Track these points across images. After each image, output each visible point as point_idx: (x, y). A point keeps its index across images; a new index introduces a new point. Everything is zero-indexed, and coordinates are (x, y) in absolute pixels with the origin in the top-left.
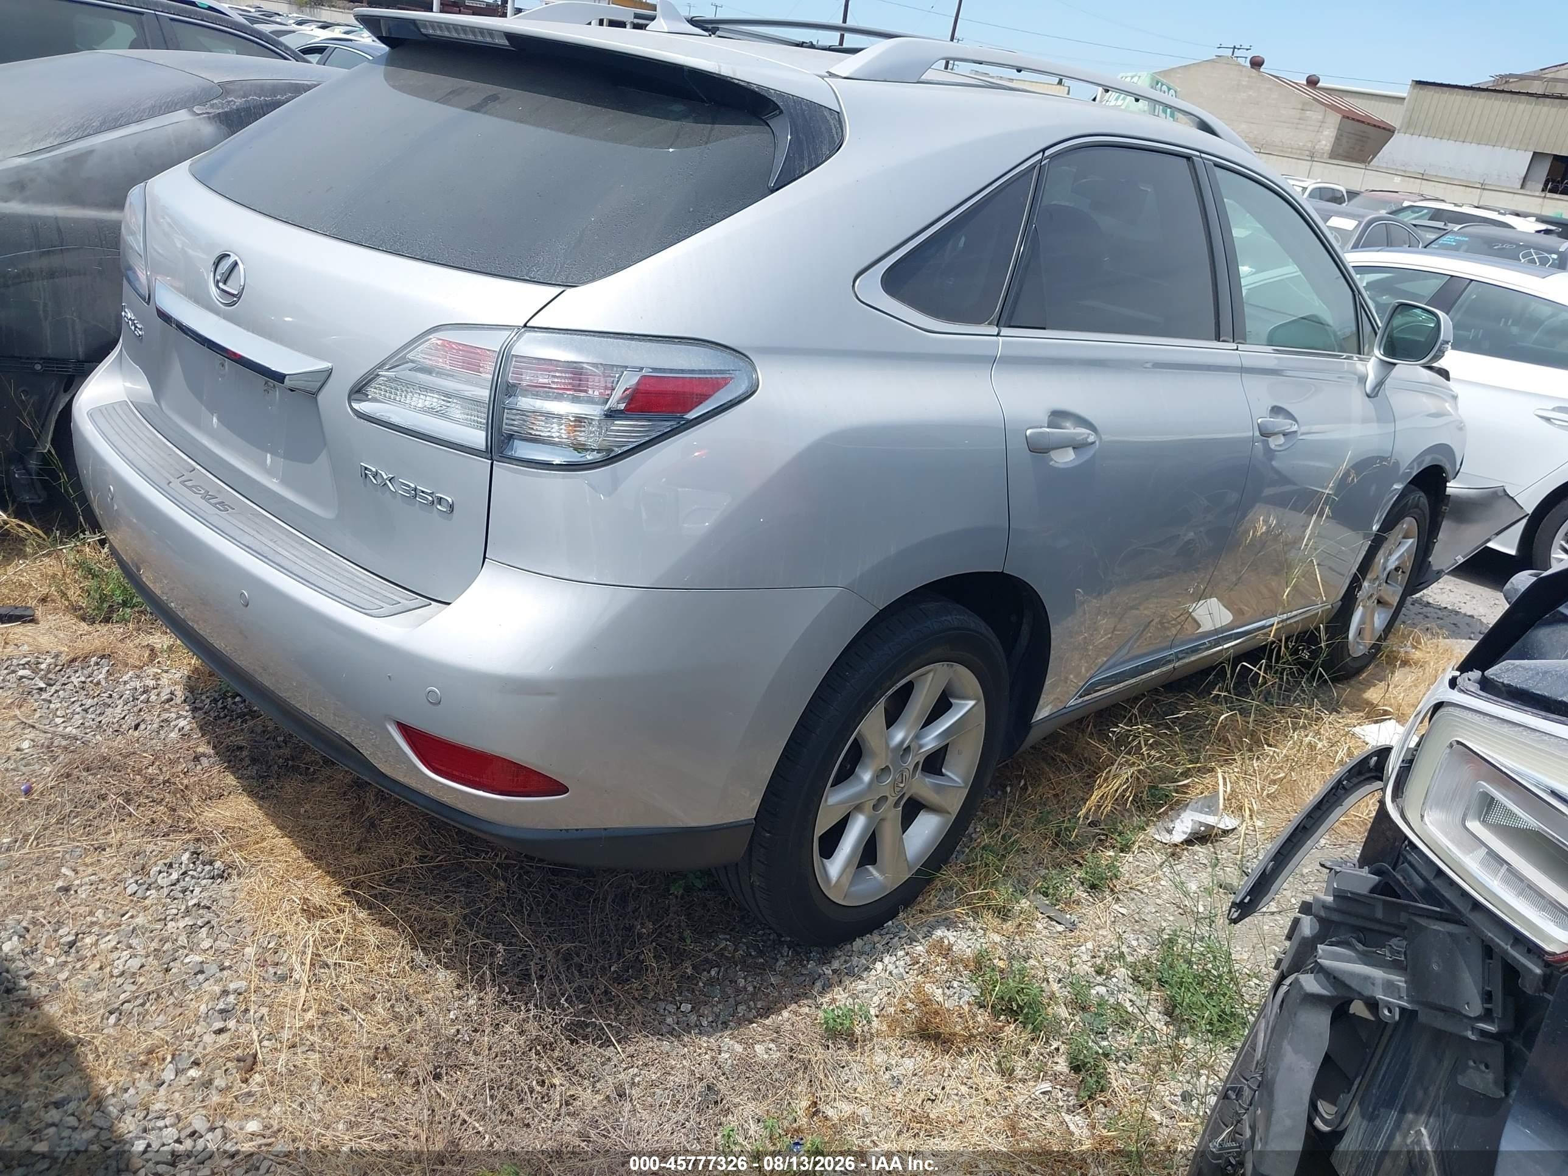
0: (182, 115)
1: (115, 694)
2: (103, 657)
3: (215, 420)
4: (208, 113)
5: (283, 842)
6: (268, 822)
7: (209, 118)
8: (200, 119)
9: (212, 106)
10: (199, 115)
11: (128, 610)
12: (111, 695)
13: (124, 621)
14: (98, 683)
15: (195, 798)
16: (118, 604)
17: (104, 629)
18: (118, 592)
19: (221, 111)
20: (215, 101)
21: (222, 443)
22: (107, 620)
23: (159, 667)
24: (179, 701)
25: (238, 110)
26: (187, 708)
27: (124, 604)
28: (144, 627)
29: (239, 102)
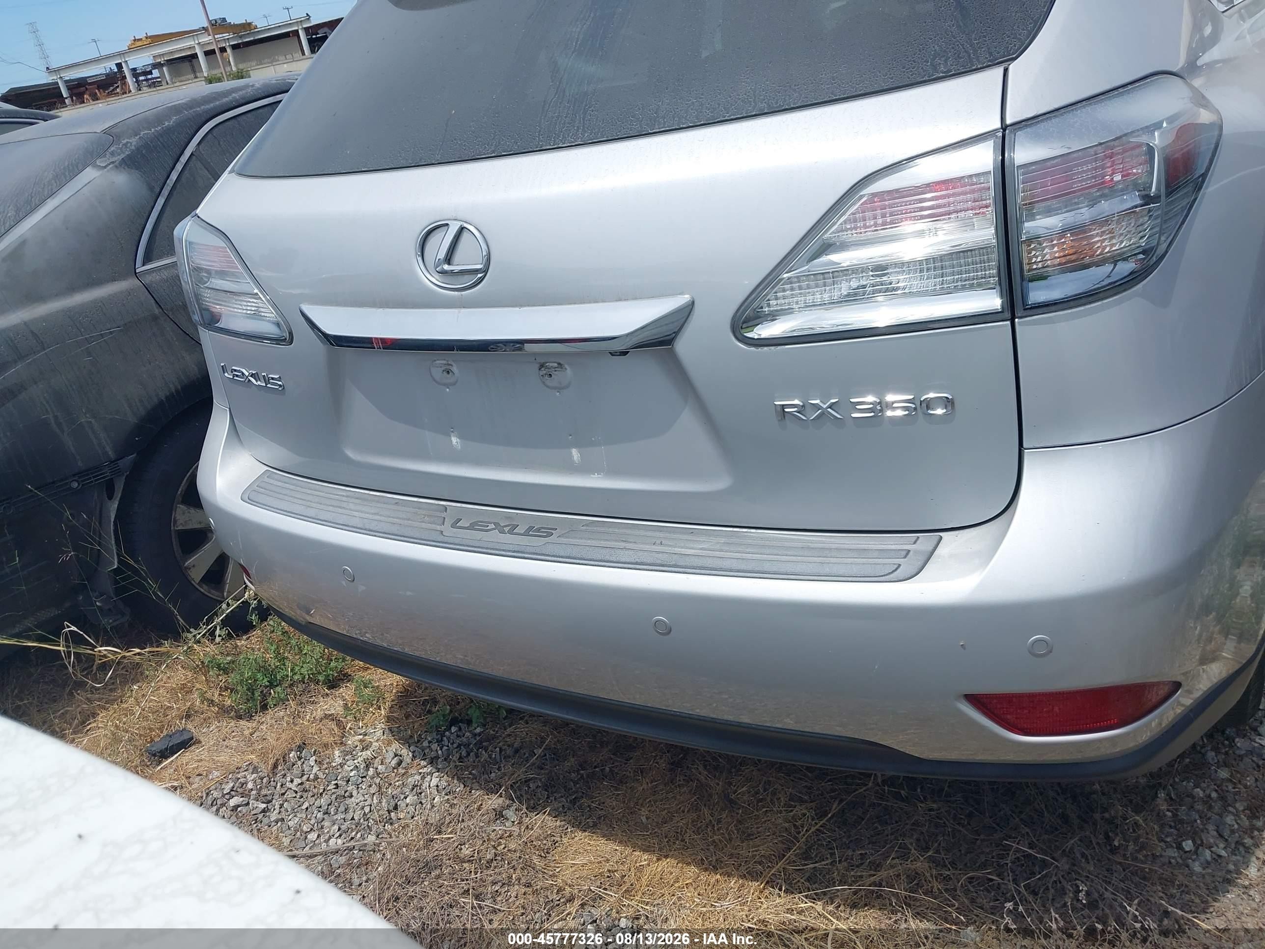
0: (89, 174)
1: (340, 782)
2: (300, 748)
3: (454, 440)
4: (113, 162)
5: (667, 866)
6: (628, 850)
7: (116, 167)
8: (108, 171)
9: (112, 154)
10: (105, 167)
11: (279, 689)
12: (336, 784)
13: (282, 701)
14: (316, 778)
15: (536, 860)
16: (266, 687)
17: (269, 717)
18: (259, 676)
19: (123, 156)
20: (112, 149)
21: (478, 462)
22: (264, 707)
23: (356, 734)
24: (409, 761)
25: (138, 149)
26: (423, 763)
27: (272, 685)
28: (304, 699)
29: (134, 141)
